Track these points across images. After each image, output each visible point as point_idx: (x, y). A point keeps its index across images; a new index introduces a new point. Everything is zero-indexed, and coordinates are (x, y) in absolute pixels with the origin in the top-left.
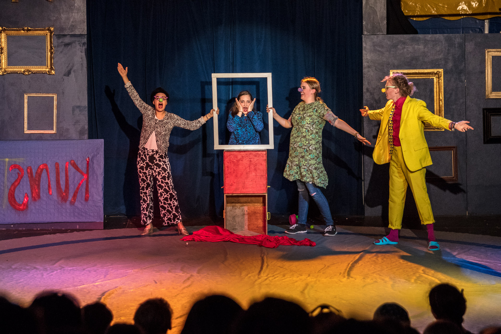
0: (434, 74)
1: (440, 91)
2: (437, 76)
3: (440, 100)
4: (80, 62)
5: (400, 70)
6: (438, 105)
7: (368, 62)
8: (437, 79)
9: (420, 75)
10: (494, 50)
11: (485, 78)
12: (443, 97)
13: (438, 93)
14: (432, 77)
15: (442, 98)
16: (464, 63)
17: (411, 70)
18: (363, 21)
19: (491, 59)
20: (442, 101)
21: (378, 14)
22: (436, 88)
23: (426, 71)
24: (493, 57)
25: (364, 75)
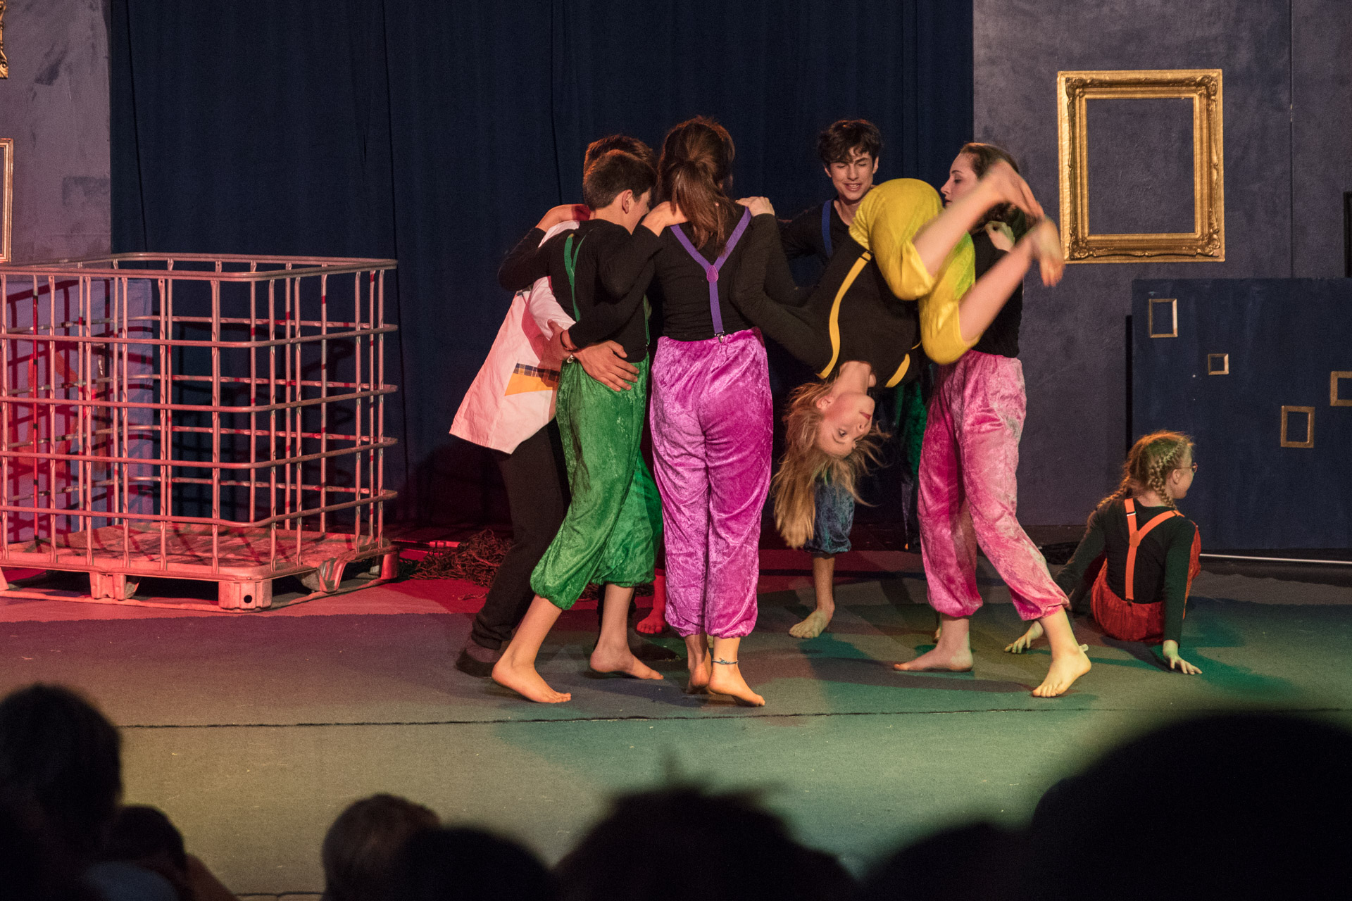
0: (1194, 85)
1: (1213, 137)
2: (1203, 90)
3: (1211, 166)
4: (89, 38)
5: (1088, 72)
6: (1205, 181)
7: (989, 47)
8: (1205, 101)
9: (1150, 89)
12: (1222, 155)
13: (1205, 145)
14: (1187, 95)
15: (1218, 158)
16: (1287, 50)
17: (1123, 71)
20: (1217, 170)
22: (1201, 129)
23: (1169, 75)
25: (975, 87)
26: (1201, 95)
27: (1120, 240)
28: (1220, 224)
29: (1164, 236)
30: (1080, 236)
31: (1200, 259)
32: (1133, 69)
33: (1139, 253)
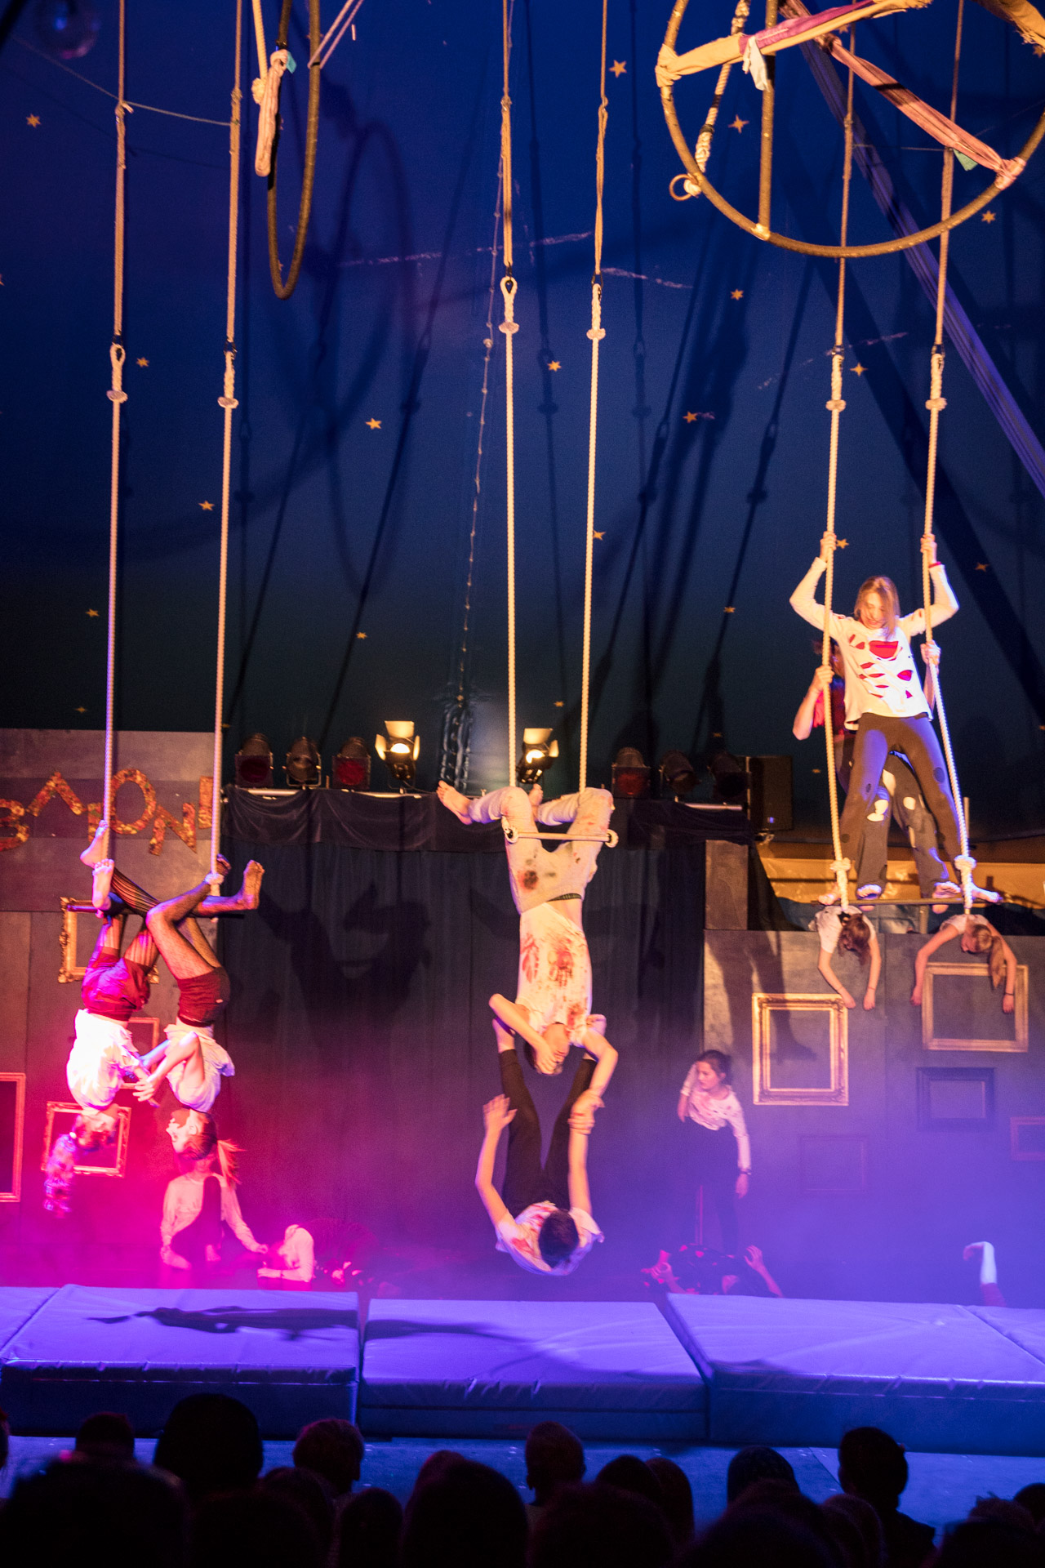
0: (831, 1003)
1: (842, 1033)
2: (836, 1006)
3: (840, 1050)
5: (770, 994)
6: (837, 1058)
7: (714, 979)
8: (837, 1012)
9: (806, 1004)
10: (936, 964)
11: (921, 1013)
12: (847, 1044)
13: (837, 1038)
14: (827, 1009)
15: (845, 1046)
17: (789, 994)
18: (707, 906)
19: (932, 981)
20: (844, 1053)
21: (733, 892)
22: (835, 1029)
23: (816, 997)
24: (935, 977)
25: (707, 1002)
26: (835, 1009)
27: (789, 1092)
28: (846, 1084)
29: (813, 1090)
30: (765, 1088)
31: (833, 1104)
32: (796, 993)
33: (799, 1099)
